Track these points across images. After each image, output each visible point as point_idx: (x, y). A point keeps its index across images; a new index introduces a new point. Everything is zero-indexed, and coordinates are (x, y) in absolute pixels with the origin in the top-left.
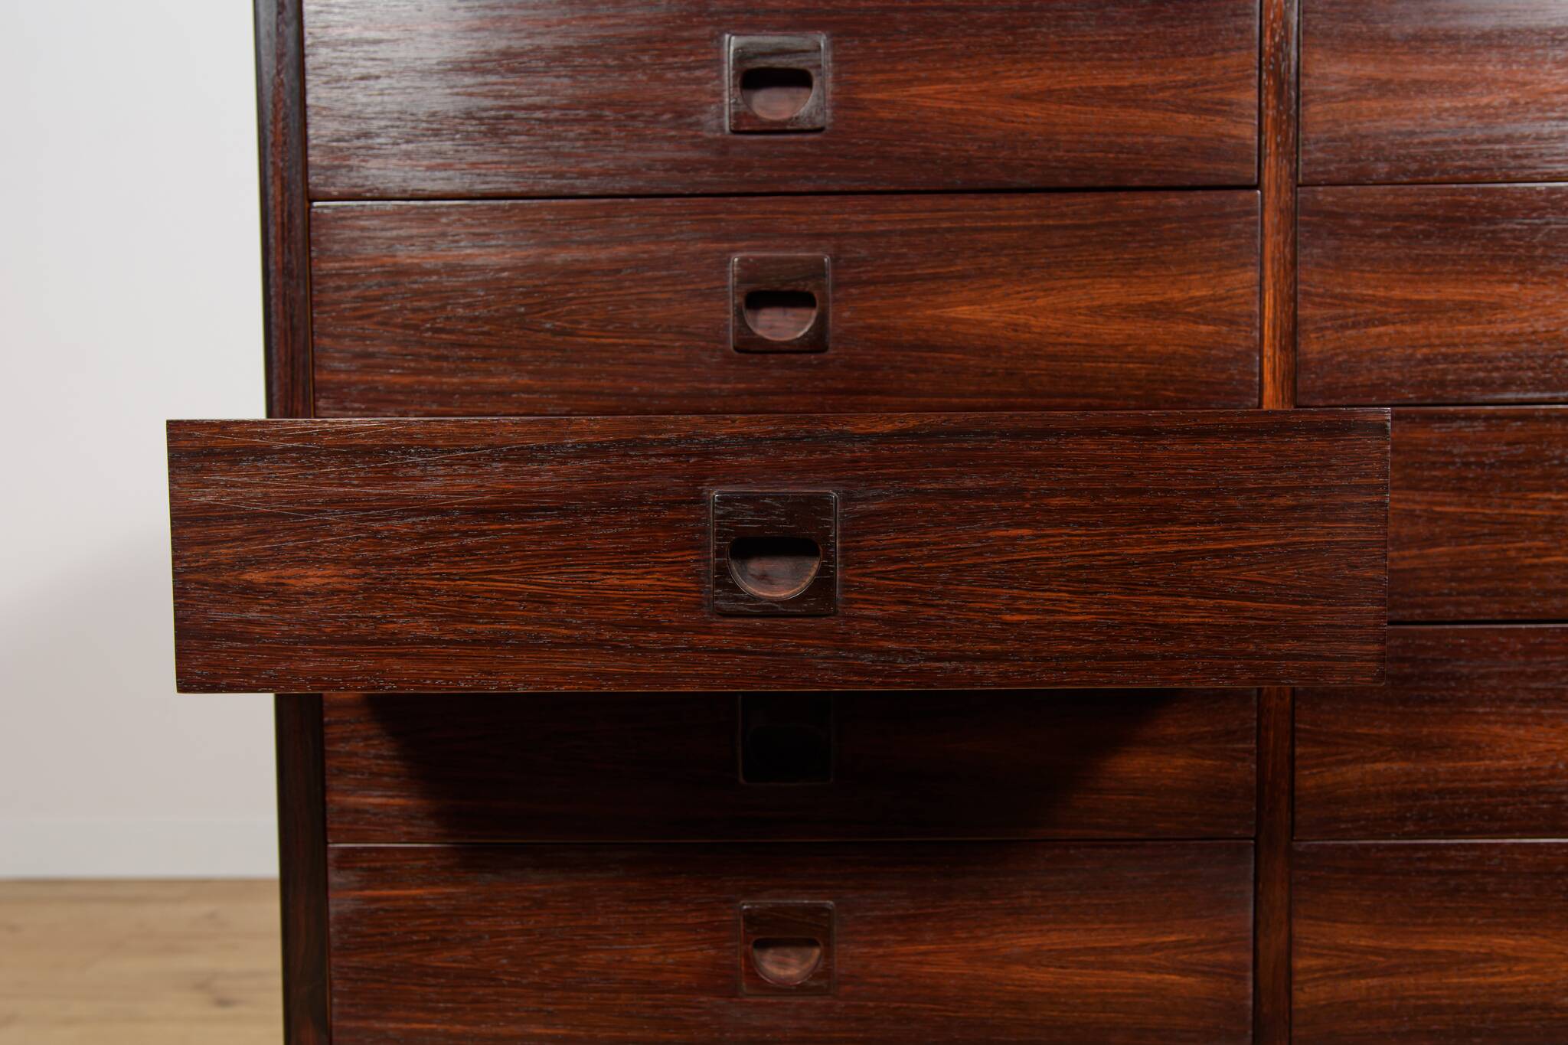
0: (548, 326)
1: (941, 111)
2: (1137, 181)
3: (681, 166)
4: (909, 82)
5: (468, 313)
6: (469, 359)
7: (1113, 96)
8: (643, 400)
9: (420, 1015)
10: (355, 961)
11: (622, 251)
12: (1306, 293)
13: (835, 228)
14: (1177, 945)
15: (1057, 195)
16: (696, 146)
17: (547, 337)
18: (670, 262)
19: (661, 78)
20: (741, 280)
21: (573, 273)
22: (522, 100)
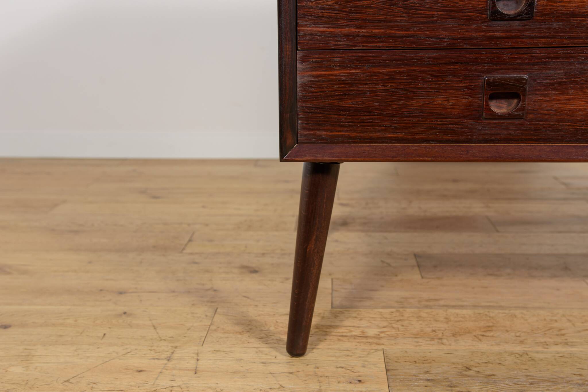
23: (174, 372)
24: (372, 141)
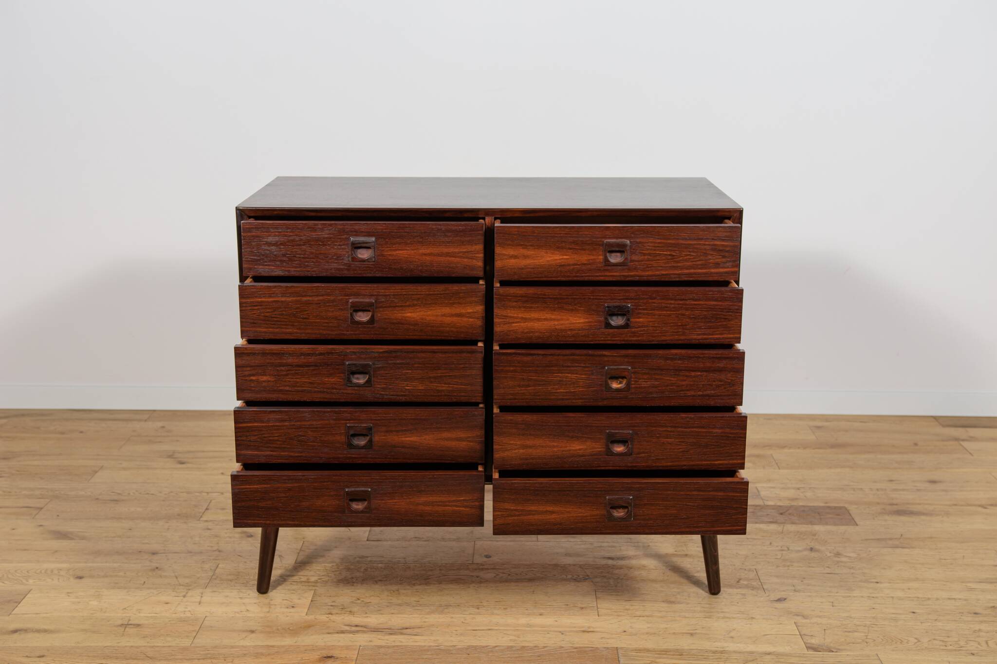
0: (302, 317)
1: (405, 257)
2: (454, 275)
4: (396, 250)
5: (281, 313)
6: (280, 325)
7: (448, 255)
9: (258, 519)
11: (321, 298)
12: (496, 315)
13: (375, 292)
14: (464, 500)
16: (343, 265)
17: (301, 319)
18: (333, 301)
19: (333, 248)
20: (351, 307)
21: (308, 303)
22: (298, 253)
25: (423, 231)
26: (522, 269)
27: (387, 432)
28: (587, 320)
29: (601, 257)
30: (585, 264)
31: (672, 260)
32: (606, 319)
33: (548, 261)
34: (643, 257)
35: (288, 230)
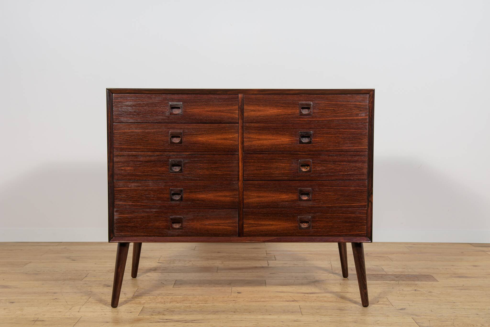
0: (145, 140)
1: (197, 113)
2: (223, 122)
3: (163, 119)
4: (193, 109)
5: (134, 138)
6: (134, 144)
7: (220, 111)
8: (158, 150)
9: (127, 232)
10: (118, 225)
11: (155, 130)
12: (245, 137)
13: (183, 128)
14: (228, 223)
15: (212, 124)
16: (165, 117)
17: (145, 141)
18: (161, 132)
19: (160, 108)
20: (171, 134)
21: (148, 133)
22: (142, 110)
23: (71, 312)
24: (137, 236)
25: (207, 99)
26: (258, 117)
27: (190, 192)
28: (290, 140)
29: (298, 111)
30: (289, 115)
31: (334, 112)
32: (300, 139)
33: (271, 113)
34: (319, 111)
35: (137, 99)
